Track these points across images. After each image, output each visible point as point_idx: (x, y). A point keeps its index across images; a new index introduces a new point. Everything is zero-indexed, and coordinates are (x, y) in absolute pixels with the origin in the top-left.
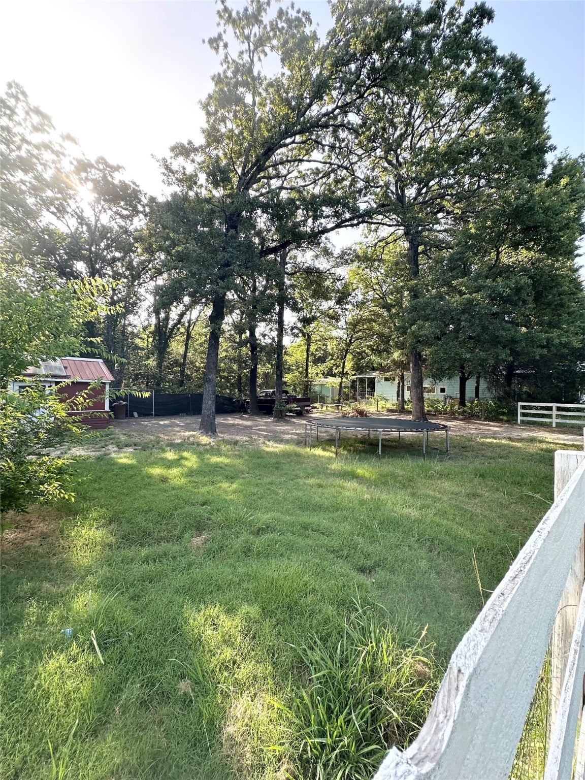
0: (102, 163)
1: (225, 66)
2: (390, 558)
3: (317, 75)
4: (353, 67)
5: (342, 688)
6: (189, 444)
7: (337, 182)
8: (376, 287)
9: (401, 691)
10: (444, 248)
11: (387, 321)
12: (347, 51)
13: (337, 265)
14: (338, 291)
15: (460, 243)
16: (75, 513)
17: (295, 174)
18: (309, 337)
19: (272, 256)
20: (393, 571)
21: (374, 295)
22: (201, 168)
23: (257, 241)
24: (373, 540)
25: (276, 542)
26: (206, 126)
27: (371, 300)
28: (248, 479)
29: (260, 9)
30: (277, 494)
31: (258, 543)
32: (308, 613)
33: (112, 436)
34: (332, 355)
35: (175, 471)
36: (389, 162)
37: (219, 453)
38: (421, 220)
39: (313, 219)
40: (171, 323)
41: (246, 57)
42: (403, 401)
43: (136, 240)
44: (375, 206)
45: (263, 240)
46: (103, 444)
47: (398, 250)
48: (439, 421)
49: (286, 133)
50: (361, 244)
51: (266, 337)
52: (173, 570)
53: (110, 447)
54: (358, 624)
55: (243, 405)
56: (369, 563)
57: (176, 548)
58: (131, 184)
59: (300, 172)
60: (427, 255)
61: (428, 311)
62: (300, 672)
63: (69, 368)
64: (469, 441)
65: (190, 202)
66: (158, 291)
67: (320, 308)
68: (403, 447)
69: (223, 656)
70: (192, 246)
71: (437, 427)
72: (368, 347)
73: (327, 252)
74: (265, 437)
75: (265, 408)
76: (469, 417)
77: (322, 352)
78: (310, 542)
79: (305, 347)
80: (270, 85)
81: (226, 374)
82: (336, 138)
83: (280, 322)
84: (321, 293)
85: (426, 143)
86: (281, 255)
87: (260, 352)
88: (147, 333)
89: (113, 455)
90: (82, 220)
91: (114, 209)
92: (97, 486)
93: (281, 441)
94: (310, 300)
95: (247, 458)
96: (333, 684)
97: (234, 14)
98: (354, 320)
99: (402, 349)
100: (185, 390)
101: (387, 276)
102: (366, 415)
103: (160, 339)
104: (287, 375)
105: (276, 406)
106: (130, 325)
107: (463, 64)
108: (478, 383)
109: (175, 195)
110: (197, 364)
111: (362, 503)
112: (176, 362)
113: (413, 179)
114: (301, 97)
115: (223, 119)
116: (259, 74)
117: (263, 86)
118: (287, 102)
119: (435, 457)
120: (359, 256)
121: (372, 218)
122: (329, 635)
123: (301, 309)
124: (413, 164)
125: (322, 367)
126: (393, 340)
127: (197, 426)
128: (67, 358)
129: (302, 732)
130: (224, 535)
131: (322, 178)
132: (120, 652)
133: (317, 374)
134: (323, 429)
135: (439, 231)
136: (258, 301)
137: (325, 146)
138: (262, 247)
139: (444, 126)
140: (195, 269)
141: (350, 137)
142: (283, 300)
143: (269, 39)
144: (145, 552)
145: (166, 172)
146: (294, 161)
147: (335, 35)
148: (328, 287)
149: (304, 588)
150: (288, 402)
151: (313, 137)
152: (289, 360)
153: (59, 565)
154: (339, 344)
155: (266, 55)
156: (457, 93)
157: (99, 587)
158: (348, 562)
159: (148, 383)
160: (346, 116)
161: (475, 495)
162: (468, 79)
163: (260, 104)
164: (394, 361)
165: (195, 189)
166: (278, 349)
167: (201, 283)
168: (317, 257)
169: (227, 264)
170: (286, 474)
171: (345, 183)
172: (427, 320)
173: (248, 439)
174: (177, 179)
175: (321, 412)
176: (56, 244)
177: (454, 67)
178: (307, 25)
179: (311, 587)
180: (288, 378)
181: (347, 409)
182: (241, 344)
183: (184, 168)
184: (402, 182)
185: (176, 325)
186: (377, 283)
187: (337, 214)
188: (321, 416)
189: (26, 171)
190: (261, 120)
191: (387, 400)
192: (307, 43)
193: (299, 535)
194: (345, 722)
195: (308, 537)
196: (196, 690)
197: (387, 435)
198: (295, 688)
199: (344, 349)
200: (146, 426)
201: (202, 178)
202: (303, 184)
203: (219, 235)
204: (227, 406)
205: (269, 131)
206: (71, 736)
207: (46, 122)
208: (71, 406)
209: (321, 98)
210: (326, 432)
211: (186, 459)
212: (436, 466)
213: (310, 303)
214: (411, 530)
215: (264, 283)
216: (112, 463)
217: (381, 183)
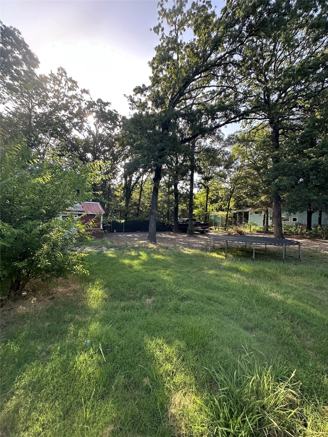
0: (100, 102)
1: (162, 41)
2: (264, 323)
3: (215, 36)
4: (237, 27)
5: (238, 400)
6: (142, 248)
7: (226, 96)
8: (250, 157)
9: (278, 409)
10: (297, 130)
11: (257, 177)
12: (234, 18)
13: (225, 146)
14: (226, 161)
15: (309, 125)
16: (89, 281)
17: (201, 95)
18: (208, 188)
19: (187, 143)
20: (267, 332)
21: (248, 162)
22: (149, 98)
23: (178, 135)
24: (252, 311)
25: (193, 306)
26: (152, 75)
27: (247, 165)
28: (175, 269)
29: (182, 5)
30: (192, 278)
31: (183, 305)
32: (215, 350)
33: (104, 242)
34: (222, 199)
35: (136, 262)
36: (260, 81)
37: (159, 253)
38: (281, 114)
39: (211, 120)
40: (133, 182)
41: (174, 34)
42: (268, 226)
43: (116, 140)
44: (250, 108)
45: (182, 135)
46: (100, 246)
47: (265, 134)
48: (292, 239)
49: (196, 72)
50: (240, 132)
51: (184, 189)
52: (137, 316)
53: (103, 248)
54: (247, 362)
55: (170, 227)
56: (251, 325)
57: (138, 304)
58: (114, 111)
59: (203, 93)
60: (285, 135)
61: (286, 170)
62: (211, 385)
63: (84, 207)
64: (315, 252)
65: (143, 117)
66: (126, 166)
67: (215, 171)
68: (268, 255)
69: (167, 368)
70: (145, 140)
71: (292, 243)
72: (245, 193)
73: (219, 139)
74: (183, 245)
75: (182, 229)
76: (315, 237)
77: (216, 197)
78: (213, 308)
79: (205, 194)
80: (187, 47)
81: (161, 210)
82: (226, 71)
83: (192, 180)
84: (216, 163)
85: (285, 65)
86: (192, 142)
87: (180, 197)
88: (121, 188)
89: (105, 252)
90: (90, 132)
91: (105, 125)
92: (98, 268)
93: (192, 248)
94: (209, 167)
95: (174, 256)
96: (232, 396)
97: (167, 11)
98: (235, 178)
99: (267, 194)
100: (140, 218)
101: (257, 150)
102: (243, 234)
103: (127, 192)
104: (195, 210)
105: (189, 228)
106: (112, 184)
107: (312, 11)
108: (320, 215)
109: (135, 115)
110: (146, 204)
111: (244, 287)
112: (135, 203)
113: (275, 89)
114: (205, 51)
115: (161, 70)
116: (181, 41)
117: (183, 48)
118: (197, 54)
119: (291, 262)
120: (239, 139)
121: (248, 115)
122: (228, 365)
123: (204, 172)
124: (276, 79)
125: (216, 205)
126: (261, 189)
127: (147, 238)
128: (86, 202)
129: (215, 422)
130: (163, 299)
131: (217, 96)
132: (113, 357)
133: (212, 210)
134: (217, 242)
135: (294, 120)
136: (179, 169)
137: (219, 76)
138: (182, 138)
139: (297, 53)
140: (145, 153)
141: (234, 69)
142: (194, 168)
143: (187, 21)
144: (123, 304)
145: (131, 103)
146: (200, 88)
147: (226, 11)
148: (220, 159)
149: (211, 335)
150: (196, 225)
151: (212, 72)
152: (196, 202)
153: (83, 307)
154: (226, 192)
155: (185, 30)
156: (307, 30)
157: (101, 320)
158: (237, 322)
159: (121, 215)
160: (232, 57)
161: (322, 288)
162: (315, 19)
163: (181, 59)
164: (261, 201)
165: (146, 110)
166: (190, 195)
167: (149, 161)
168: (213, 141)
169: (163, 149)
170: (196, 267)
171: (231, 96)
172: (285, 176)
173: (173, 246)
174: (137, 106)
175: (215, 231)
176: (78, 145)
177: (305, 13)
178: (209, 9)
179: (215, 335)
180: (195, 212)
181: (232, 230)
182: (170, 193)
183: (140, 100)
184: (268, 92)
185: (135, 184)
186: (251, 155)
187: (226, 116)
188: (215, 234)
189: (65, 111)
190: (182, 67)
191: (257, 225)
192: (209, 19)
193: (206, 303)
194: (242, 422)
195: (211, 305)
196: (153, 384)
197: (257, 247)
198: (209, 394)
199: (229, 195)
200: (120, 237)
201: (150, 104)
202: (206, 100)
203: (158, 133)
204: (162, 228)
205: (186, 73)
206: (92, 398)
207: (75, 85)
208: (87, 227)
209: (217, 49)
210: (218, 243)
211: (141, 256)
212: (293, 268)
213: (208, 169)
214: (277, 307)
215: (182, 159)
216: (105, 256)
217: (254, 94)
